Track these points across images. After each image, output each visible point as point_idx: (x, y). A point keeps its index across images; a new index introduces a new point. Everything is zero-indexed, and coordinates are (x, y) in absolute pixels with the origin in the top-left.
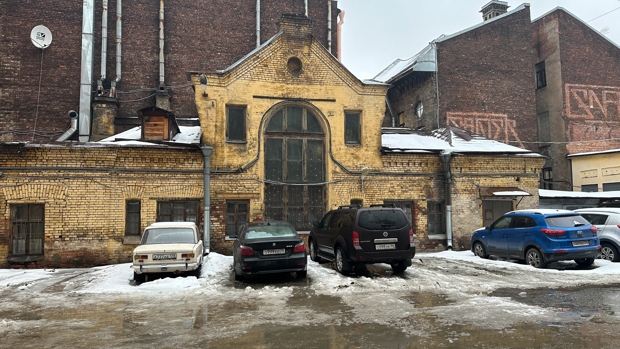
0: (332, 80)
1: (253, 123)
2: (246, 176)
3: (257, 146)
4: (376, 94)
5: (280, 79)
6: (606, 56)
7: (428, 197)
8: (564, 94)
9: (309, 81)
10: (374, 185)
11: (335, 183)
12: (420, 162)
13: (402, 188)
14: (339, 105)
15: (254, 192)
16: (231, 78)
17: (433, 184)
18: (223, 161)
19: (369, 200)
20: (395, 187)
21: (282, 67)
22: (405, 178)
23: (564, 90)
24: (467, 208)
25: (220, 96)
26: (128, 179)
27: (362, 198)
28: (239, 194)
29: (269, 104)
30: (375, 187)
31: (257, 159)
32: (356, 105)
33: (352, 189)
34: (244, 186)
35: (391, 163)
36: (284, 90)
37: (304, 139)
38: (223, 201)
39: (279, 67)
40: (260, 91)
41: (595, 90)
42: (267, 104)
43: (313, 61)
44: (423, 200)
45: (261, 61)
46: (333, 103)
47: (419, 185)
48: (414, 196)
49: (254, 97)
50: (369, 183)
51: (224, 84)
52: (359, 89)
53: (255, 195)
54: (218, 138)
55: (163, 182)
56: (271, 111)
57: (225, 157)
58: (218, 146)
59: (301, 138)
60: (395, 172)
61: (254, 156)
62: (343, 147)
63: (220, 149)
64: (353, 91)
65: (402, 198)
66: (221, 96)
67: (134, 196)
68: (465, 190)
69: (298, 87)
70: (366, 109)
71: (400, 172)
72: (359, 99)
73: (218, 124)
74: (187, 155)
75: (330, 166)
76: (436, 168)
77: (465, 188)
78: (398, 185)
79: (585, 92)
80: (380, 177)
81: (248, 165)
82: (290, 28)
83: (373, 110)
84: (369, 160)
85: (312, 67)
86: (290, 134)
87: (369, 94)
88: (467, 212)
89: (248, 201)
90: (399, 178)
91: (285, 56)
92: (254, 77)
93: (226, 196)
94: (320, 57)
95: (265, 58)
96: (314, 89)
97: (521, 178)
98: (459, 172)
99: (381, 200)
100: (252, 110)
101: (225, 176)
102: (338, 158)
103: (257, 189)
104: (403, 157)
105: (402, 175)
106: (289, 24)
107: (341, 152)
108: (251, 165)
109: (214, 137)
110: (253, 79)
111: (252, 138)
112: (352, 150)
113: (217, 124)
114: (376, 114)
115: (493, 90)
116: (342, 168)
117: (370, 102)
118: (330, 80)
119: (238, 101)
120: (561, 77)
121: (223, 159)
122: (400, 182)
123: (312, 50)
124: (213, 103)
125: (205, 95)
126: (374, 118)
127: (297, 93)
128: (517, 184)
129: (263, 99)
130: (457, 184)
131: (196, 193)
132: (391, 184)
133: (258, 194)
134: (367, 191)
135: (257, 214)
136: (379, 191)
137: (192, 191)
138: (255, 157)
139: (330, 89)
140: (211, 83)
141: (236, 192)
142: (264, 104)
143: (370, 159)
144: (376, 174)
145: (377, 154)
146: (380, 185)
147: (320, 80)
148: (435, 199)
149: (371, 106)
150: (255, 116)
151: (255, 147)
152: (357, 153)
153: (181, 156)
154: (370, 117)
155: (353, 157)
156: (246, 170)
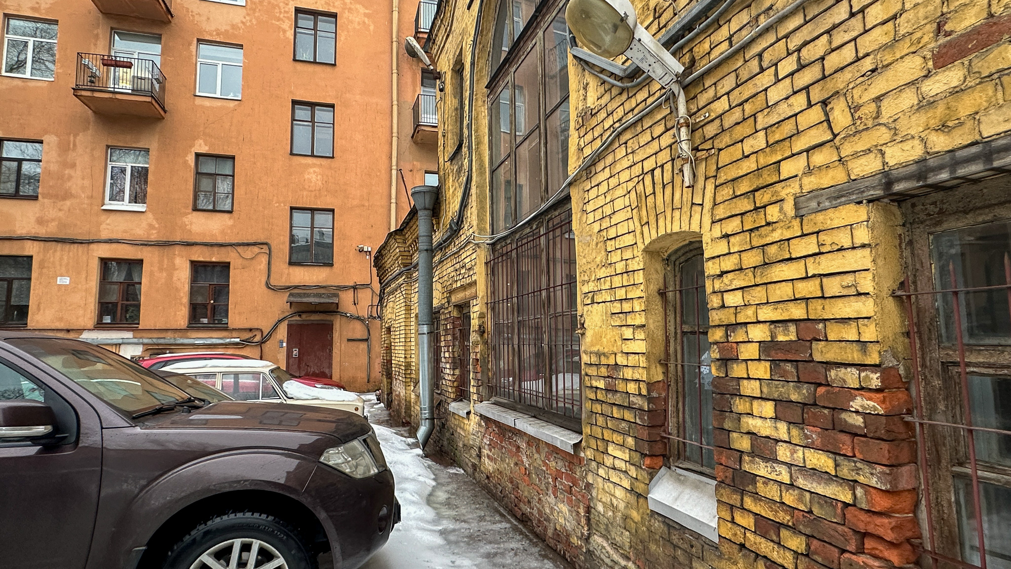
2: (465, 236)
28: (463, 288)
31: (469, 180)
33: (648, 180)
37: (537, 37)
58: (446, 179)
59: (534, 41)
81: (461, 206)
86: (518, 52)
93: (457, 297)
108: (465, 202)
113: (445, 126)
116: (598, 75)
134: (723, 157)
135: (475, 344)
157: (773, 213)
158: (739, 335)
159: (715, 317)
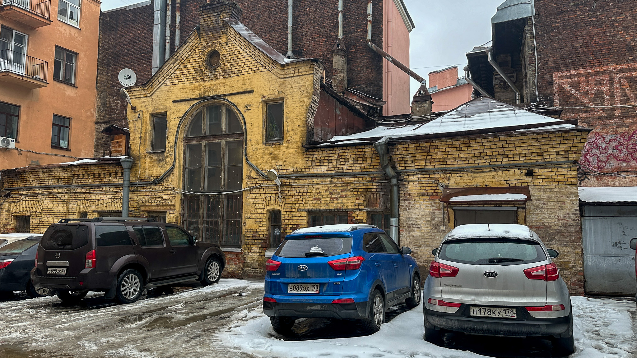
0: (251, 67)
1: (171, 130)
2: (163, 187)
3: (174, 154)
4: (300, 74)
5: (198, 78)
7: (366, 207)
9: (227, 74)
10: (295, 191)
11: (249, 190)
12: (355, 156)
13: (331, 194)
14: (257, 95)
15: (170, 203)
16: (154, 87)
17: (375, 187)
18: (145, 172)
19: (288, 210)
20: (322, 194)
21: (201, 64)
22: (335, 180)
24: (426, 221)
26: (81, 194)
27: (280, 209)
28: (158, 206)
29: (186, 107)
30: (296, 194)
31: (173, 168)
32: (277, 93)
33: (269, 198)
34: (162, 198)
35: (316, 161)
36: (201, 89)
37: (222, 141)
39: (197, 65)
40: (179, 94)
42: (184, 107)
43: (231, 50)
44: (361, 210)
45: (181, 63)
46: (250, 94)
47: (355, 189)
48: (348, 204)
49: (174, 102)
50: (289, 189)
52: (279, 72)
53: (171, 207)
54: (141, 149)
55: (102, 196)
56: (188, 114)
57: (147, 168)
58: (142, 158)
59: (220, 141)
60: (322, 173)
62: (261, 146)
63: (143, 161)
64: (274, 76)
65: (331, 208)
66: (147, 107)
67: (83, 209)
68: (423, 194)
69: (215, 82)
70: (288, 96)
71: (329, 172)
72: (281, 85)
73: (143, 135)
74: (116, 169)
75: (246, 170)
77: (422, 191)
78: (326, 190)
80: (302, 181)
81: (164, 175)
82: (210, 20)
83: (297, 95)
84: (290, 160)
85: (229, 57)
86: (209, 138)
87: (292, 75)
88: (426, 228)
89: (165, 212)
90: (327, 181)
91: (204, 51)
92: (174, 81)
93: (147, 208)
94: (238, 43)
95: (185, 58)
96: (231, 81)
97: (537, 171)
99: (304, 210)
100: (171, 117)
101: (145, 187)
102: (254, 160)
103: (173, 200)
104: (329, 152)
105: (332, 176)
106: (209, 15)
107: (258, 152)
108: (168, 175)
109: (138, 149)
110: (174, 84)
111: (169, 146)
112: (271, 149)
113: (141, 135)
114: (301, 100)
116: (257, 171)
117: (294, 85)
118: (248, 68)
119: (160, 109)
121: (145, 170)
122: (329, 186)
123: (229, 37)
124: (139, 114)
125: (134, 108)
126: (298, 105)
127: (213, 89)
128: (528, 181)
129: (181, 103)
130: (409, 186)
132: (317, 189)
133: (174, 205)
134: (287, 200)
136: (301, 199)
138: (171, 166)
139: (247, 78)
140: (139, 95)
141: (155, 204)
142: (181, 108)
143: (291, 158)
144: (297, 177)
145: (300, 151)
146: (302, 191)
147: (237, 70)
148: (378, 208)
149: (295, 90)
150: (173, 122)
151: (172, 155)
152: (276, 153)
154: (293, 105)
155: (271, 158)
156: (163, 181)
157: (294, 210)
158: (287, 226)
159: (283, 223)
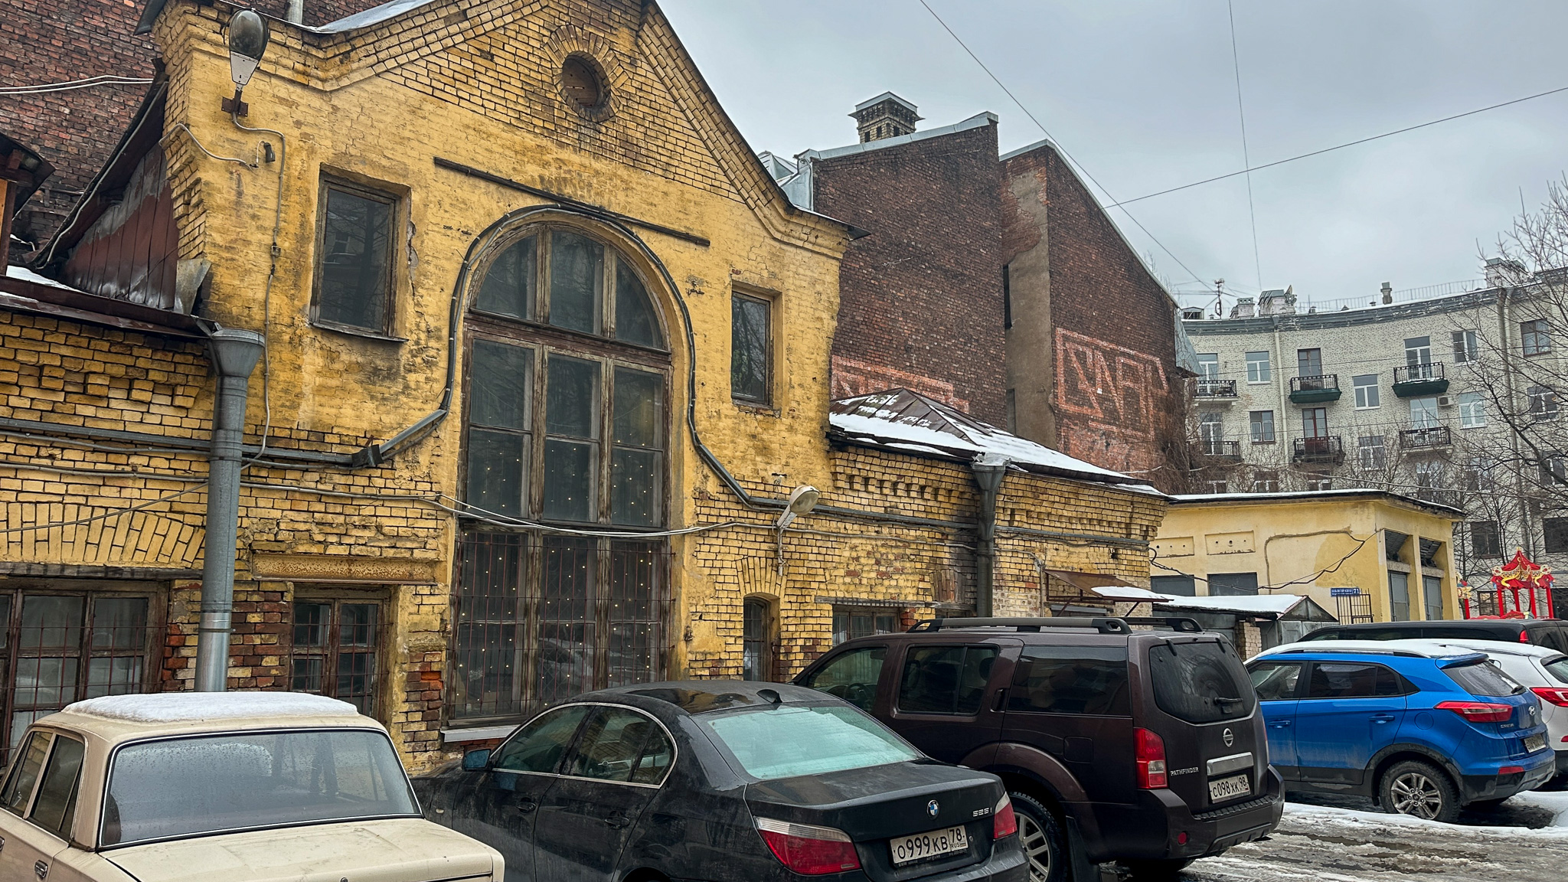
0: (700, 171)
1: (431, 268)
2: (390, 484)
3: (443, 363)
4: (817, 249)
5: (536, 121)
6: (1123, 276)
7: (935, 598)
8: (1054, 351)
9: (633, 156)
10: (809, 550)
11: (702, 534)
12: (922, 482)
13: (878, 563)
14: (718, 259)
15: (417, 554)
16: (355, 66)
17: (948, 555)
18: (295, 406)
19: (793, 599)
21: (545, 78)
22: (885, 530)
23: (1054, 342)
25: (298, 124)
27: (777, 594)
28: (351, 559)
29: (495, 206)
30: (812, 557)
31: (442, 417)
32: (765, 274)
33: (751, 560)
34: (379, 528)
35: (856, 479)
36: (548, 163)
37: (603, 360)
38: (279, 588)
39: (533, 74)
40: (460, 144)
41: (1104, 352)
42: (486, 205)
43: (644, 88)
44: (927, 605)
45: (474, 35)
46: (701, 249)
47: (918, 556)
48: (908, 590)
49: (439, 163)
50: (795, 541)
51: (324, 81)
52: (774, 221)
53: (418, 570)
54: (277, 301)
56: (501, 231)
57: (307, 390)
58: (278, 341)
59: (596, 358)
60: (861, 508)
61: (426, 402)
62: (728, 408)
63: (286, 355)
64: (757, 224)
65: (880, 597)
66: (304, 129)
68: (1018, 578)
69: (597, 165)
70: (791, 293)
71: (874, 509)
72: (775, 257)
73: (285, 244)
74: (130, 361)
75: (690, 475)
76: (955, 507)
77: (1017, 572)
78: (869, 553)
79: (1089, 353)
80: (823, 525)
81: (401, 440)
83: (808, 299)
84: (797, 463)
85: (641, 108)
86: (560, 338)
87: (800, 243)
89: (390, 591)
90: (872, 530)
91: (556, 42)
92: (441, 86)
93: (295, 567)
94: (666, 80)
95: (489, 27)
96: (646, 186)
97: (1121, 551)
98: (1007, 524)
99: (827, 600)
100: (429, 215)
101: (297, 475)
102: (713, 446)
103: (430, 543)
104: (885, 463)
105: (879, 520)
107: (721, 425)
108: (415, 439)
109: (260, 295)
110: (437, 93)
111: (423, 325)
112: (753, 424)
113: (278, 241)
114: (817, 315)
115: (927, 315)
116: (725, 481)
117: (801, 271)
118: (694, 169)
119: (373, 164)
120: (1048, 310)
121: (295, 399)
122: (874, 543)
123: (644, 47)
124: (267, 147)
125: (235, 108)
126: (811, 325)
127: (590, 185)
129: (472, 181)
130: (1002, 559)
131: (154, 549)
133: (433, 563)
134: (791, 570)
135: (425, 650)
136: (822, 571)
137: (134, 535)
138: (431, 410)
139: (692, 198)
141: (342, 551)
142: (475, 198)
143: (799, 459)
144: (816, 512)
145: (820, 446)
147: (664, 159)
148: (953, 602)
149: (804, 283)
150: (438, 238)
151: (435, 364)
152: (765, 436)
153: (100, 362)
155: (755, 447)
156: (391, 460)
157: (808, 599)
158: (794, 643)
